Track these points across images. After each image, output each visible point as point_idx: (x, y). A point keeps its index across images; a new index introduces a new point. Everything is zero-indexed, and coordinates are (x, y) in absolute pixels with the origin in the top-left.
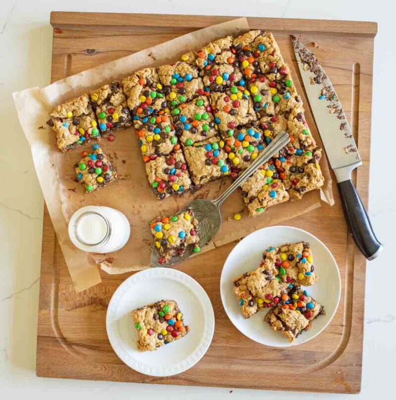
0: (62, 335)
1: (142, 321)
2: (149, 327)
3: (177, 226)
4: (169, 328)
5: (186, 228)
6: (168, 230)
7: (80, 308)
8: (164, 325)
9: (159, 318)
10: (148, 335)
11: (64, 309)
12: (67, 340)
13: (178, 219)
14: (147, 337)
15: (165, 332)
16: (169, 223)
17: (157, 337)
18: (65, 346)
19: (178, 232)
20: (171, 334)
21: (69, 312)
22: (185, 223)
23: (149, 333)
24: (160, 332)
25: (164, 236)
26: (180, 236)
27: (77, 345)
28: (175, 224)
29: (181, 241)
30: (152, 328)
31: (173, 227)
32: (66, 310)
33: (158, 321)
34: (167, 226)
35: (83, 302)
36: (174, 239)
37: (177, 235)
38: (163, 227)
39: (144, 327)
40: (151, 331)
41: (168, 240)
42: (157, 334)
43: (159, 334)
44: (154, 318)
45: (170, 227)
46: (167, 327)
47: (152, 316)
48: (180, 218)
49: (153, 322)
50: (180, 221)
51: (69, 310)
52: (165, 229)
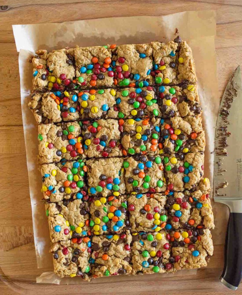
0: (4, 274)
1: (45, 133)
2: (50, 141)
3: (102, 98)
4: (69, 147)
5: (110, 103)
6: (92, 101)
7: (17, 248)
8: (65, 143)
9: (62, 136)
10: (48, 148)
11: (3, 250)
12: (8, 277)
13: (105, 92)
14: (47, 149)
15: (65, 150)
16: (95, 95)
17: (55, 152)
18: (6, 283)
19: (102, 104)
20: (70, 153)
21: (8, 252)
22: (109, 98)
23: (49, 147)
24: (60, 148)
25: (88, 105)
26: (102, 108)
27: (18, 281)
28: (100, 97)
29: (103, 113)
30: (53, 142)
31: (98, 98)
32: (4, 251)
33: (61, 138)
34: (93, 97)
35: (20, 242)
36: (97, 110)
37: (100, 107)
38: (89, 98)
39: (46, 140)
40: (52, 146)
41: (90, 110)
42: (57, 150)
43: (59, 151)
44: (58, 134)
45: (95, 98)
46: (67, 146)
47: (56, 132)
48: (106, 92)
49: (55, 138)
50: (105, 95)
51: (7, 251)
52: (90, 100)
